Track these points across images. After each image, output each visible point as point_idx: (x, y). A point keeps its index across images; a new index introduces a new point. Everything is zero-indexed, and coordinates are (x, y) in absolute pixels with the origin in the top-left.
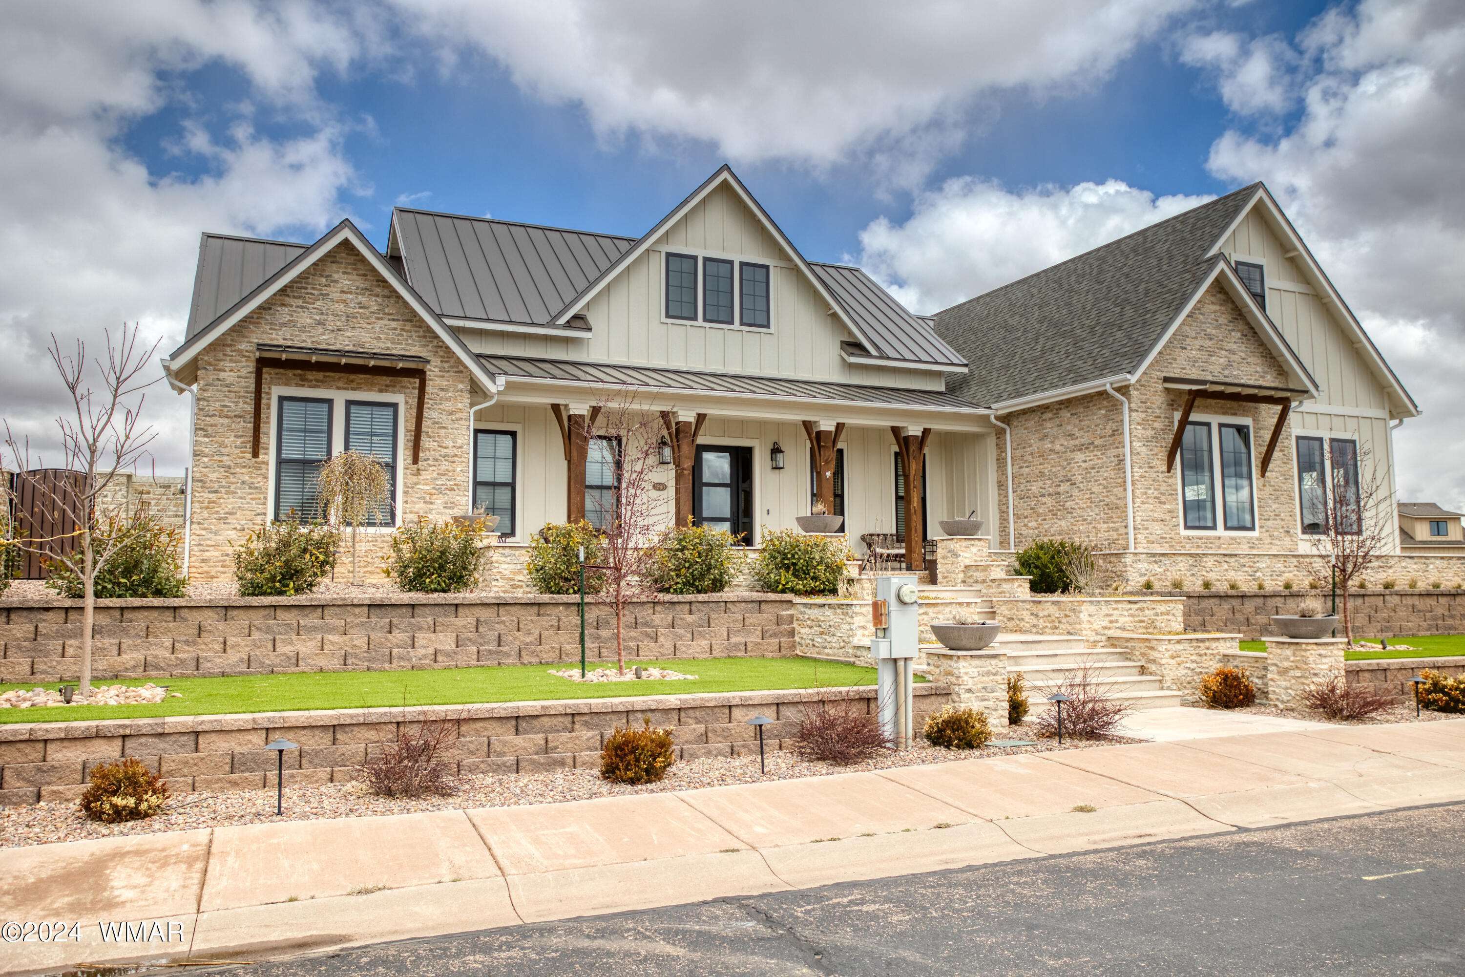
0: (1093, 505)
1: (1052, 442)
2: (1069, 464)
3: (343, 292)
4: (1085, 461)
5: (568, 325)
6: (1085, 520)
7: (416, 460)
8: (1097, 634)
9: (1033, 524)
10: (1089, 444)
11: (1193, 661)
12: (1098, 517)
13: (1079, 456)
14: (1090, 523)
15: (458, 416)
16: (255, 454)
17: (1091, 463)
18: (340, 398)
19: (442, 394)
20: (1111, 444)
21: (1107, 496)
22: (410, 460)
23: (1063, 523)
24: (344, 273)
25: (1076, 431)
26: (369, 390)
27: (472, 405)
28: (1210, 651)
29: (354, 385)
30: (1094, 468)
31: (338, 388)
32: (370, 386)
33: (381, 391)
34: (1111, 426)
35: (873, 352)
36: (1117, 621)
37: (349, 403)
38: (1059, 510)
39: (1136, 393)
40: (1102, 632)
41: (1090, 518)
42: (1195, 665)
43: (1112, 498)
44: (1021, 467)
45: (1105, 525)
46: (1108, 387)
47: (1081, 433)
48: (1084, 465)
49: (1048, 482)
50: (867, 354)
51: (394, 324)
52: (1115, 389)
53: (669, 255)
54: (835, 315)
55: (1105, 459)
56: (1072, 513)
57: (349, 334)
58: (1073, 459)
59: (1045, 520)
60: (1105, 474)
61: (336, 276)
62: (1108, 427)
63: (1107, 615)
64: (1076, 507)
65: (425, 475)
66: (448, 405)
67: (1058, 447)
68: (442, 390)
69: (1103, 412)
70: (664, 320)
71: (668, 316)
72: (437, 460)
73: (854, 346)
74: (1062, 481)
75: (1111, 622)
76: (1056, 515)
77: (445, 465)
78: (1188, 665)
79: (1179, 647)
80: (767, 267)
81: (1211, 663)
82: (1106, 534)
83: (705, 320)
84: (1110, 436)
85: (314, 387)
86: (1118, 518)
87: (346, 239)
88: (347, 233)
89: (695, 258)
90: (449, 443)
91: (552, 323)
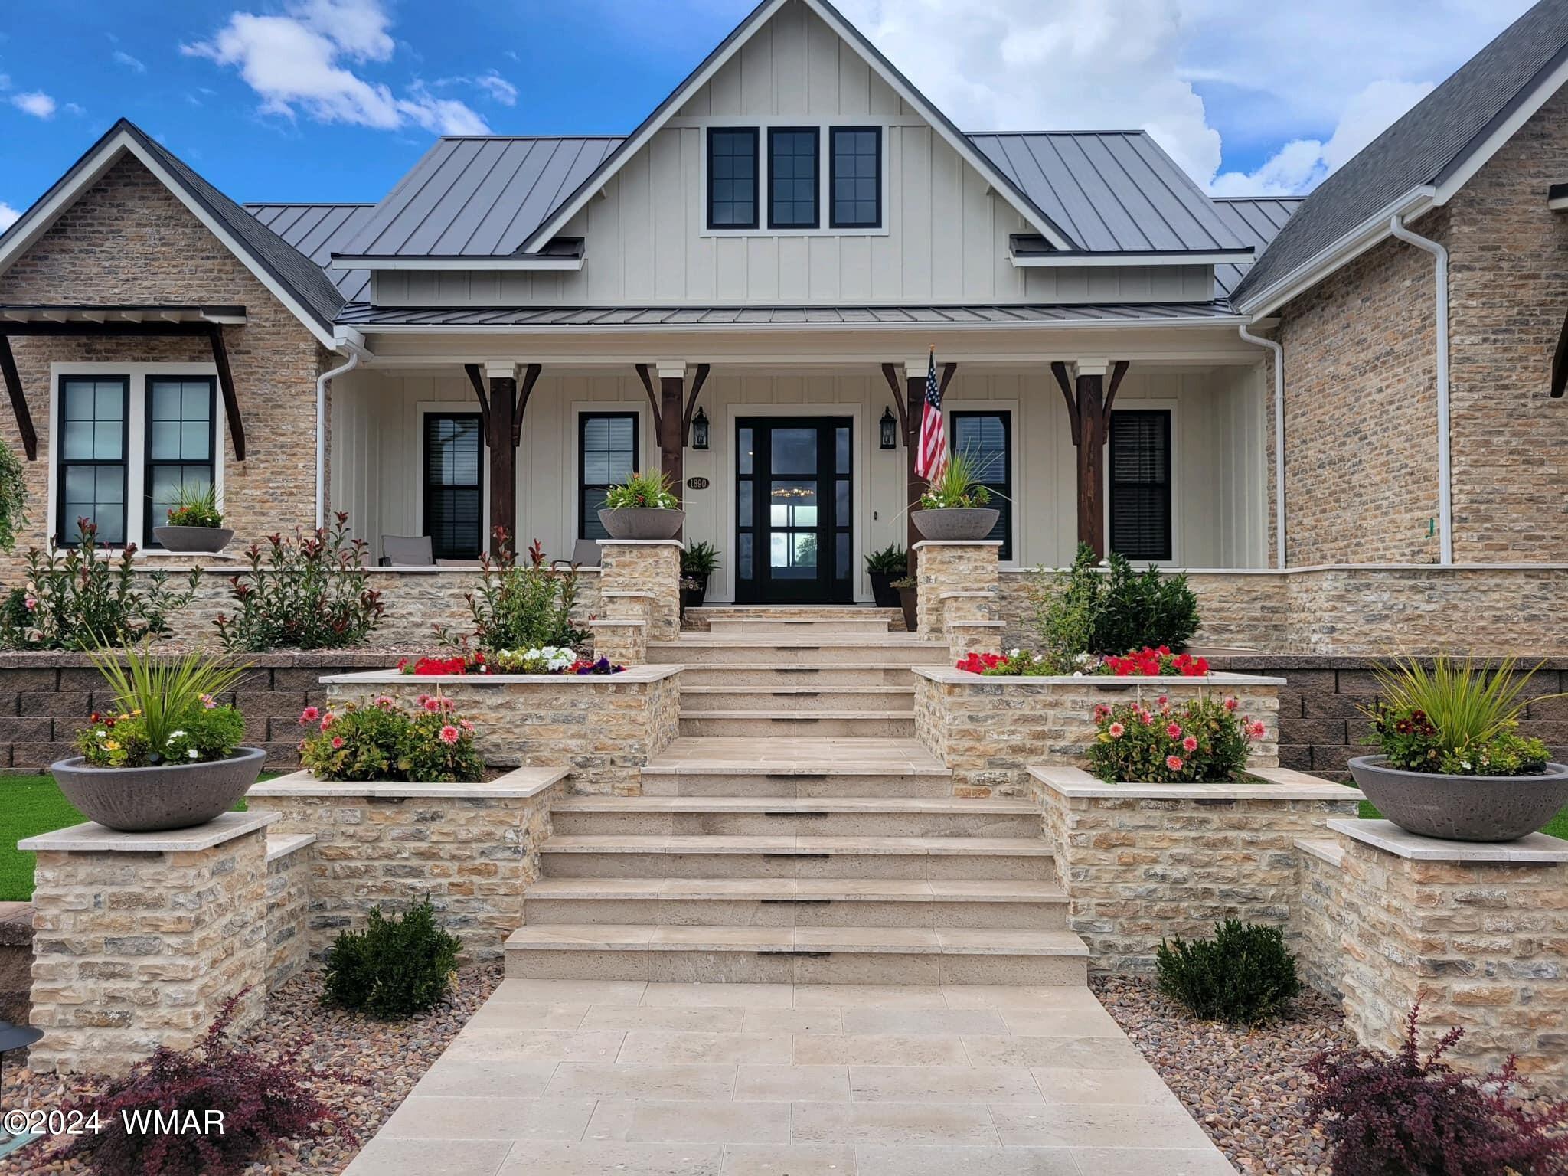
0: (1390, 476)
1: (1336, 361)
2: (1357, 400)
3: (138, 225)
4: (1380, 390)
5: (546, 252)
6: (1378, 507)
7: (240, 455)
8: (992, 764)
9: (1309, 521)
10: (1388, 354)
11: (1177, 860)
12: (1397, 500)
13: (1373, 381)
14: (1386, 514)
15: (299, 388)
16: (31, 455)
17: (1389, 391)
18: (138, 372)
19: (276, 358)
20: (1419, 349)
21: (1412, 456)
22: (232, 455)
23: (1347, 515)
24: (142, 198)
25: (1371, 335)
26: (177, 359)
27: (319, 373)
28: (1246, 835)
29: (156, 354)
30: (1392, 403)
31: (135, 359)
32: (177, 354)
33: (192, 359)
34: (1421, 306)
35: (1061, 245)
36: (1058, 735)
37: (151, 380)
38: (1343, 491)
39: (1466, 229)
40: (1010, 759)
41: (1385, 503)
42: (1184, 870)
43: (1418, 457)
44: (1295, 417)
45: (1408, 516)
46: (1396, 229)
47: (1376, 334)
48: (1378, 397)
49: (1330, 438)
50: (1050, 250)
51: (209, 264)
52: (1416, 226)
53: (711, 131)
54: (993, 192)
55: (1410, 380)
56: (1360, 495)
57: (148, 283)
58: (1363, 389)
59: (1324, 511)
60: (1410, 411)
61: (130, 204)
62: (1415, 313)
63: (1026, 719)
64: (1367, 482)
65: (254, 475)
66: (284, 374)
67: (1344, 370)
68: (277, 352)
69: (1408, 283)
70: (705, 231)
71: (711, 225)
72: (270, 453)
73: (1031, 241)
74: (1347, 435)
75: (1040, 736)
76: (1338, 500)
77: (282, 459)
78: (1159, 869)
79: (1126, 818)
80: (877, 130)
81: (1248, 867)
82: (1409, 533)
83: (771, 225)
84: (1418, 331)
85: (108, 359)
86: (1428, 498)
87: (124, 147)
88: (124, 140)
89: (755, 131)
90: (287, 428)
91: (520, 253)
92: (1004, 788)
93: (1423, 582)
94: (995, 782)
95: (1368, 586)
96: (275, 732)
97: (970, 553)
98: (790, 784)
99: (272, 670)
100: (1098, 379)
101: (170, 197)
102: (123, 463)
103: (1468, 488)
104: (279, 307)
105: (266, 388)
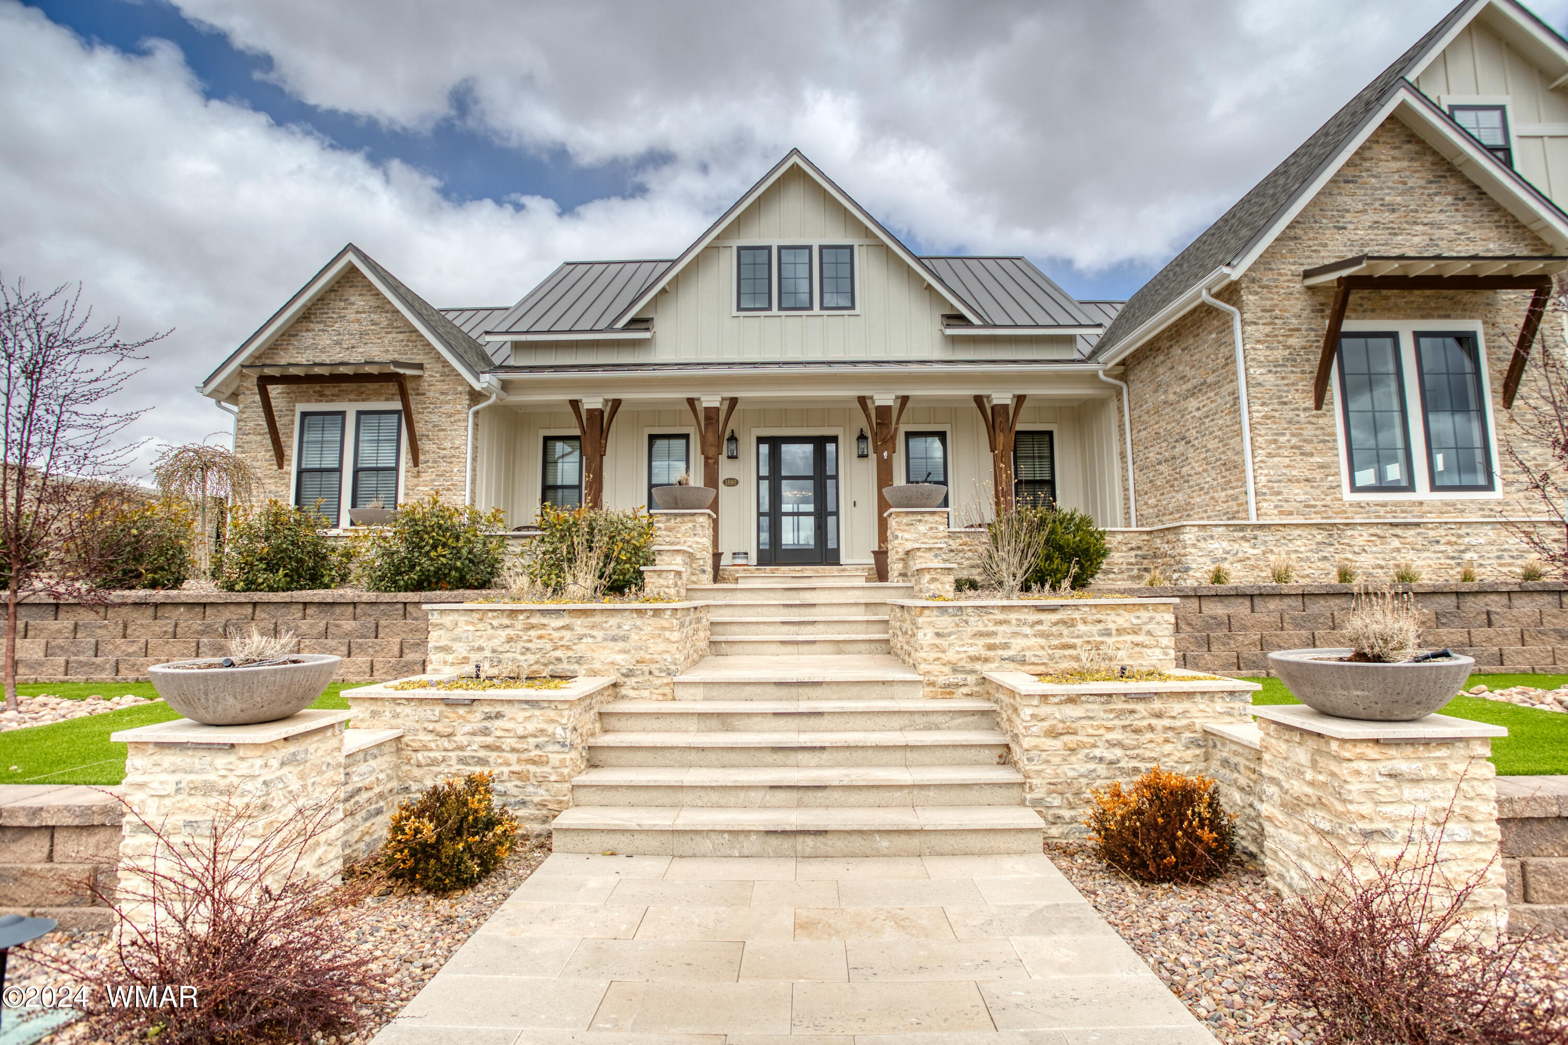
0: (1209, 467)
1: (1166, 392)
2: (1183, 417)
3: (357, 312)
4: (1198, 409)
5: (627, 328)
6: (1202, 489)
7: (416, 464)
8: (955, 670)
9: (1152, 501)
10: (1202, 384)
11: (1111, 744)
12: (1215, 483)
13: (1193, 403)
14: (1207, 493)
15: (456, 417)
16: (281, 466)
17: (1205, 409)
18: (351, 409)
19: (442, 397)
20: (1225, 378)
21: (1224, 452)
22: (411, 464)
23: (1180, 496)
24: (360, 295)
25: (1189, 373)
26: (377, 400)
27: (470, 407)
28: (1167, 722)
29: (364, 396)
30: (1207, 417)
31: (350, 400)
32: (377, 395)
33: (387, 400)
34: (1224, 351)
35: (976, 321)
36: (1006, 646)
37: (360, 413)
38: (1176, 479)
39: (1252, 298)
40: (969, 666)
41: (1207, 486)
42: (1118, 752)
43: (1229, 453)
44: (1139, 431)
45: (1224, 494)
46: (1205, 297)
47: (1193, 372)
48: (1197, 414)
49: (1164, 444)
50: (969, 324)
51: (401, 336)
52: (1217, 296)
53: (740, 249)
54: (929, 287)
55: (1219, 401)
56: (1188, 481)
57: (361, 350)
58: (1186, 409)
59: (1163, 494)
60: (1221, 422)
61: (352, 299)
62: (1220, 355)
63: (981, 634)
64: (1192, 472)
65: (425, 477)
66: (447, 408)
67: (1172, 397)
68: (442, 393)
69: (1214, 336)
70: (735, 313)
71: (739, 309)
72: (435, 462)
73: (956, 319)
74: (1176, 441)
75: (991, 647)
76: (1172, 486)
77: (443, 466)
78: (1097, 752)
79: (1071, 711)
80: (851, 248)
81: (1168, 748)
82: (1225, 506)
83: (780, 308)
84: (1223, 367)
85: (332, 401)
86: (1237, 481)
87: (350, 262)
88: (351, 257)
89: (769, 248)
90: (448, 445)
91: (610, 328)
92: (965, 690)
93: (1248, 533)
94: (957, 686)
95: (1212, 537)
96: (406, 651)
97: (928, 518)
98: (794, 690)
99: (405, 604)
100: (1005, 407)
101: (378, 294)
102: (339, 470)
103: (1266, 472)
104: (446, 363)
105: (435, 418)
